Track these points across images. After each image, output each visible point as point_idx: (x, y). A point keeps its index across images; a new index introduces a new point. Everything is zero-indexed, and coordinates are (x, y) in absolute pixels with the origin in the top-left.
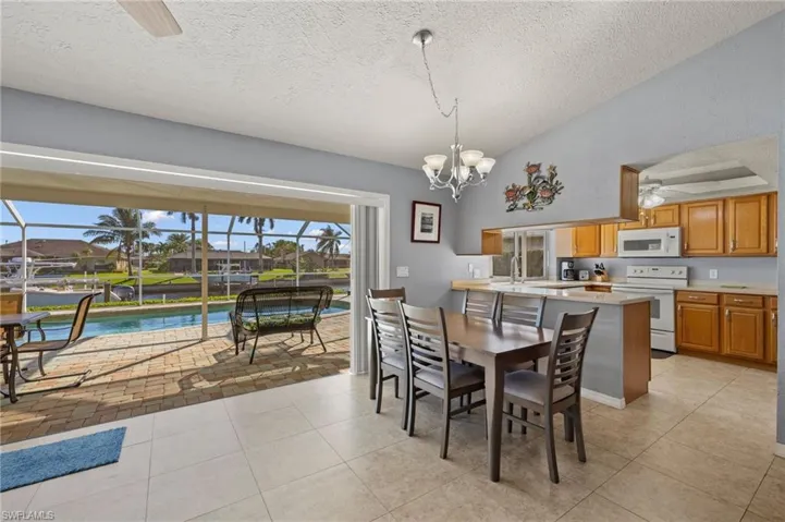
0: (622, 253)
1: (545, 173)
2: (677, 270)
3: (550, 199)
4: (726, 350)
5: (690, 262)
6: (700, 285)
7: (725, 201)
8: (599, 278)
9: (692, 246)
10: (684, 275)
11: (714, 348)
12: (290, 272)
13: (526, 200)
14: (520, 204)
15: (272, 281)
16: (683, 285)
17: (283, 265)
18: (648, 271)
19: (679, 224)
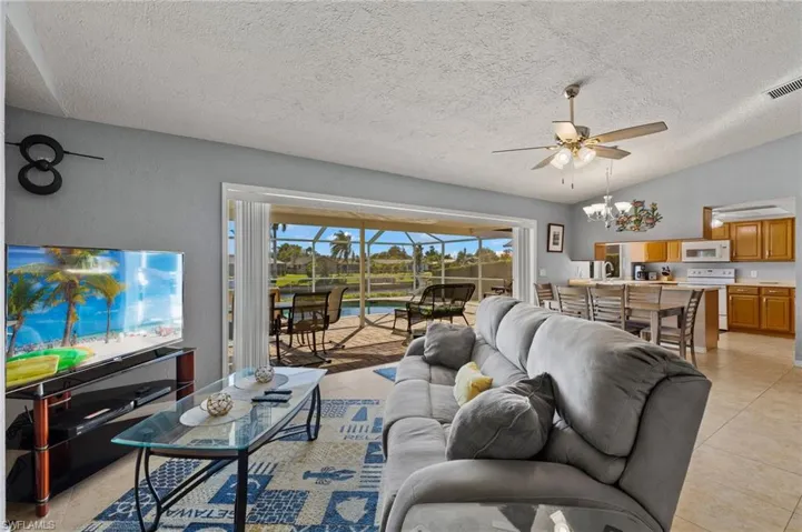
0: (685, 258)
1: (648, 207)
2: (727, 271)
3: (652, 225)
4: (764, 327)
5: (738, 265)
6: (744, 282)
7: (762, 222)
8: (666, 278)
9: (739, 254)
10: (733, 275)
11: (756, 326)
12: (305, 277)
13: (632, 224)
14: (628, 227)
15: (287, 286)
16: (731, 282)
17: (294, 270)
18: (704, 272)
19: (729, 238)
